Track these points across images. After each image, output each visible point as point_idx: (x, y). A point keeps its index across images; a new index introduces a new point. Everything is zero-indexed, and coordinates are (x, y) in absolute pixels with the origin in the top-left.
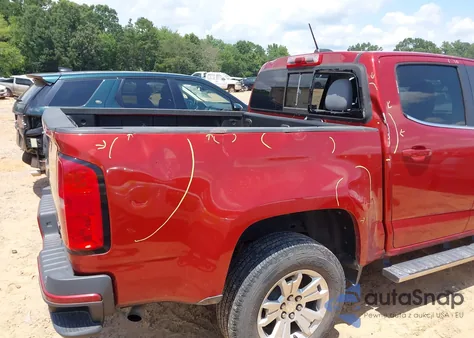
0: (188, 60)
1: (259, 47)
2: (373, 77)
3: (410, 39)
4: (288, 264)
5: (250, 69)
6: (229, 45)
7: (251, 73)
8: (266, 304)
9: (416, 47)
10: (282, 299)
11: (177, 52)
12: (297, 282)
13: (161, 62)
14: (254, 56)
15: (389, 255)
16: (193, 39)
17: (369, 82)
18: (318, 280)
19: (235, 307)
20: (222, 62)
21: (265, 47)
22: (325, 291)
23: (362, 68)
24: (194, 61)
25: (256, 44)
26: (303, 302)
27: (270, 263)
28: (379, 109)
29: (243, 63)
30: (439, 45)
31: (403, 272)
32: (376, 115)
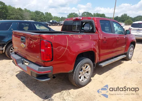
0: (19, 16)
1: (42, 13)
2: (96, 23)
3: (85, 12)
4: (84, 63)
5: (40, 20)
6: (32, 12)
7: (40, 21)
8: (80, 72)
9: (87, 14)
10: (82, 71)
11: (15, 14)
12: (85, 67)
13: (9, 17)
14: (41, 16)
15: (100, 61)
16: (20, 9)
17: (95, 24)
18: (89, 66)
19: (75, 73)
20: (30, 17)
21: (44, 13)
22: (90, 69)
23: (93, 21)
24: (21, 17)
25: (41, 12)
26: (86, 72)
27: (81, 63)
28: (97, 30)
29: (38, 18)
30: (93, 14)
31: (103, 64)
32: (97, 31)
